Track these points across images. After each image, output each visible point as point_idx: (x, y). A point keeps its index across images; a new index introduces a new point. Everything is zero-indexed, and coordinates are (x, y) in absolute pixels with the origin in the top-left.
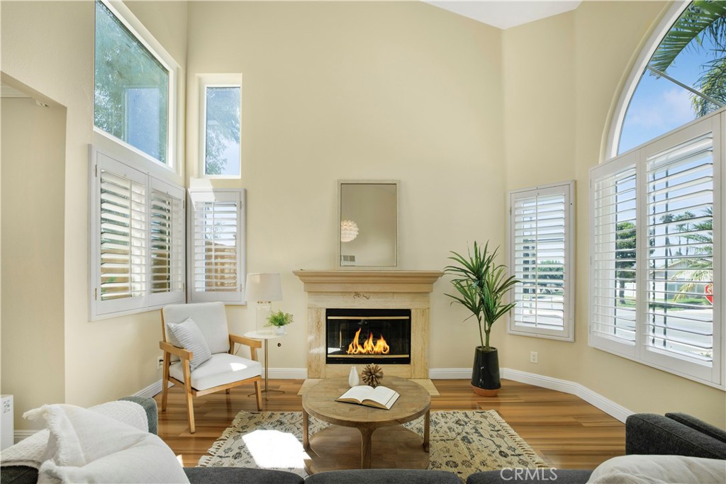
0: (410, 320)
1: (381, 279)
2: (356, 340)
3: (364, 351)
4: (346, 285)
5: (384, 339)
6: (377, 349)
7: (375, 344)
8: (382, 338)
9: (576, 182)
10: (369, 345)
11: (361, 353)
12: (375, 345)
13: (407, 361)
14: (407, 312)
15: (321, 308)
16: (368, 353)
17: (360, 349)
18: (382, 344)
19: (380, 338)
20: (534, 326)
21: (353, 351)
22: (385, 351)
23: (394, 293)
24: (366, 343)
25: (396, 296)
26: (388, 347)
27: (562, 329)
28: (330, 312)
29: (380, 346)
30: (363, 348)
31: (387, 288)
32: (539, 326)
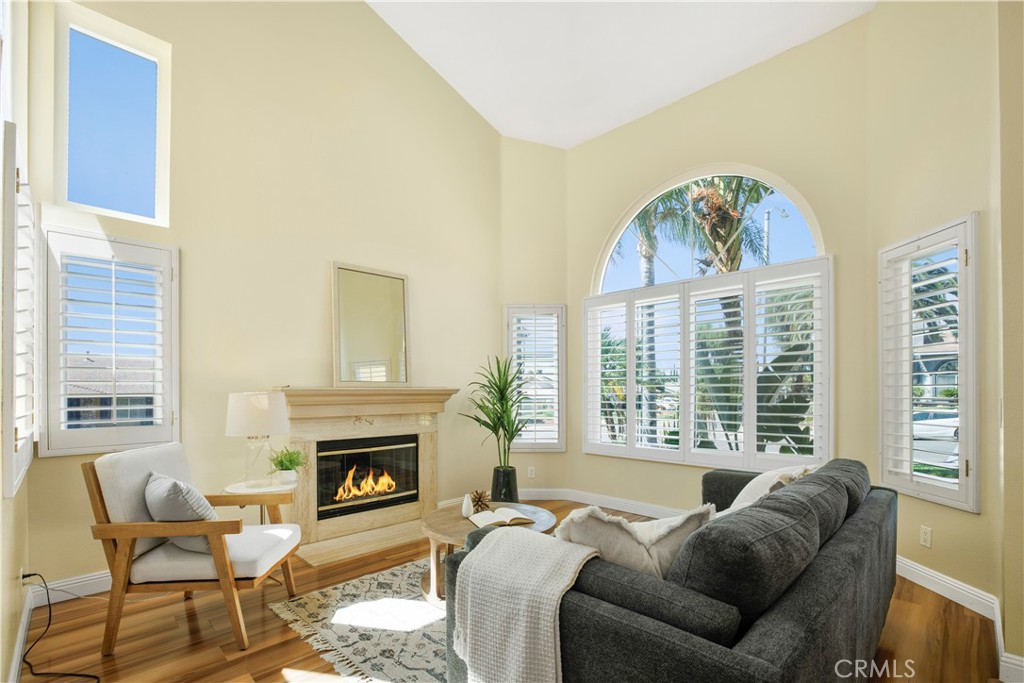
0: (417, 447)
1: (391, 398)
2: (349, 481)
3: (359, 493)
4: (351, 406)
5: (389, 474)
6: (378, 488)
7: (376, 482)
8: (386, 474)
9: (566, 306)
10: (368, 485)
11: (356, 497)
12: (376, 484)
13: (414, 498)
14: (414, 438)
15: (310, 442)
16: (367, 496)
17: (355, 491)
18: (386, 481)
19: (382, 474)
20: (533, 441)
21: (345, 496)
22: (389, 489)
23: (401, 415)
24: (363, 484)
25: (403, 418)
26: (394, 484)
27: (556, 441)
28: (322, 446)
29: (383, 484)
30: (360, 490)
31: (398, 409)
32: (538, 441)
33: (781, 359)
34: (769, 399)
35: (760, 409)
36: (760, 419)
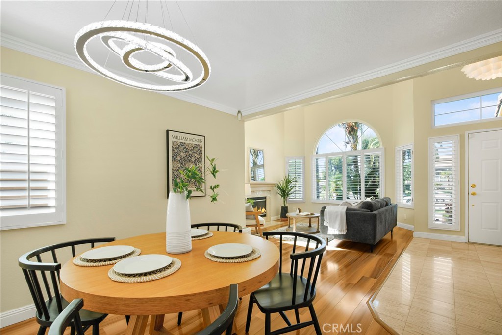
9: (305, 157)
14: (265, 198)
20: (295, 199)
27: (302, 199)
33: (369, 174)
34: (367, 185)
35: (365, 188)
36: (365, 190)
